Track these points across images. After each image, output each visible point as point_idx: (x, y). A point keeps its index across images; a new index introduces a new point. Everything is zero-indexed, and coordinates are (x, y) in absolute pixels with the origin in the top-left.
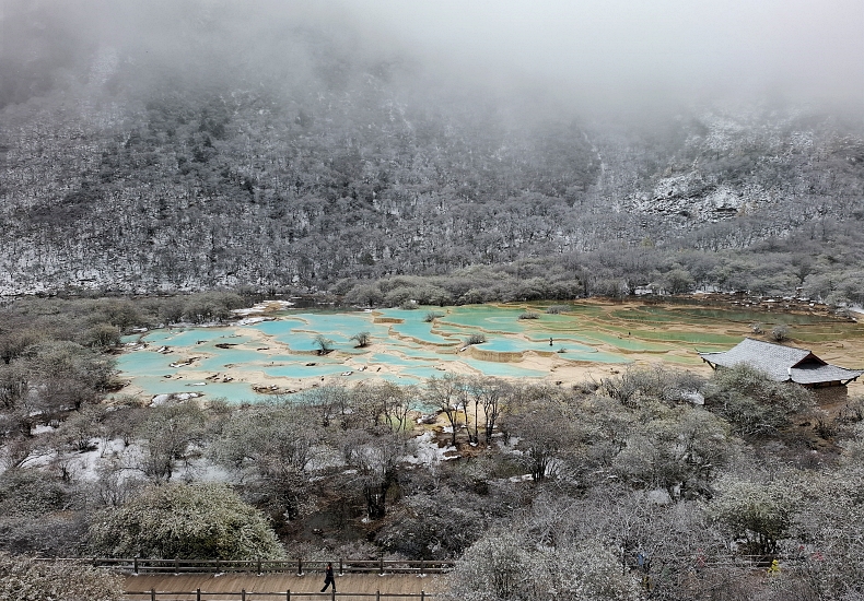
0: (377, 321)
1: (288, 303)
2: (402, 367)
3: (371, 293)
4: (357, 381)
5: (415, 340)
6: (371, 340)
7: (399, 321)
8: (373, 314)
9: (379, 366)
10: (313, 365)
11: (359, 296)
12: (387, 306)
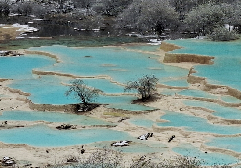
0: (169, 60)
1: (28, 28)
2: (210, 137)
3: (160, 12)
4: (137, 155)
5: (231, 93)
6: (160, 90)
7: (205, 60)
8: (163, 47)
9: (171, 133)
10: (68, 127)
11: (140, 19)
12: (187, 35)
